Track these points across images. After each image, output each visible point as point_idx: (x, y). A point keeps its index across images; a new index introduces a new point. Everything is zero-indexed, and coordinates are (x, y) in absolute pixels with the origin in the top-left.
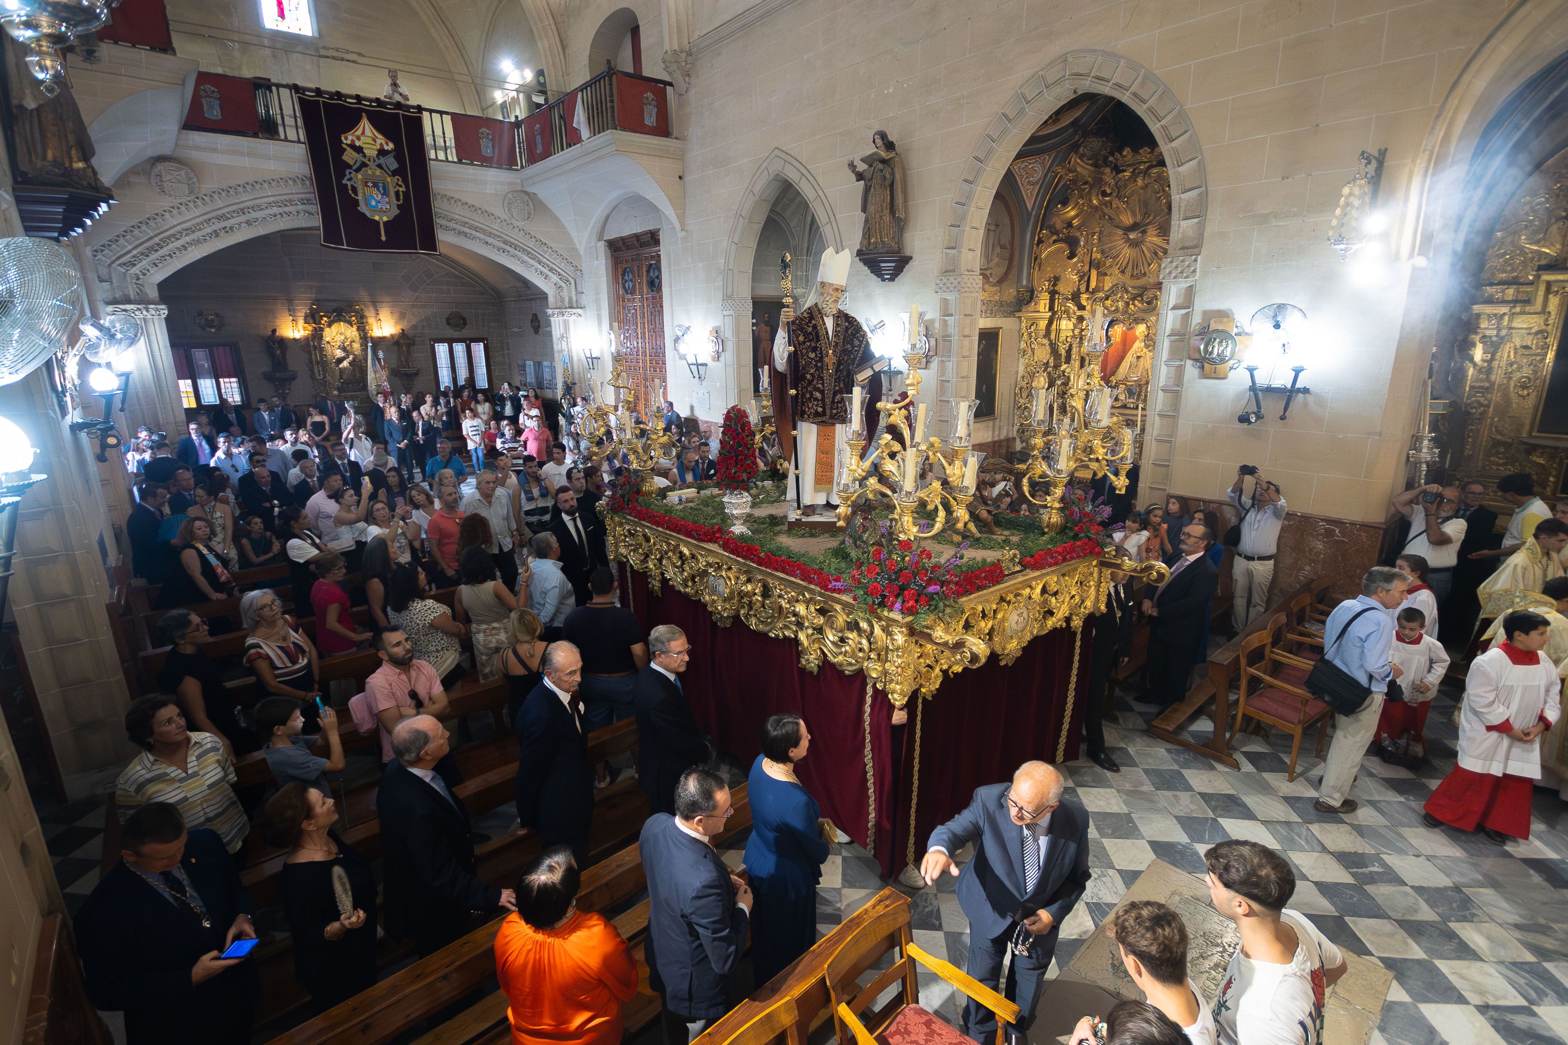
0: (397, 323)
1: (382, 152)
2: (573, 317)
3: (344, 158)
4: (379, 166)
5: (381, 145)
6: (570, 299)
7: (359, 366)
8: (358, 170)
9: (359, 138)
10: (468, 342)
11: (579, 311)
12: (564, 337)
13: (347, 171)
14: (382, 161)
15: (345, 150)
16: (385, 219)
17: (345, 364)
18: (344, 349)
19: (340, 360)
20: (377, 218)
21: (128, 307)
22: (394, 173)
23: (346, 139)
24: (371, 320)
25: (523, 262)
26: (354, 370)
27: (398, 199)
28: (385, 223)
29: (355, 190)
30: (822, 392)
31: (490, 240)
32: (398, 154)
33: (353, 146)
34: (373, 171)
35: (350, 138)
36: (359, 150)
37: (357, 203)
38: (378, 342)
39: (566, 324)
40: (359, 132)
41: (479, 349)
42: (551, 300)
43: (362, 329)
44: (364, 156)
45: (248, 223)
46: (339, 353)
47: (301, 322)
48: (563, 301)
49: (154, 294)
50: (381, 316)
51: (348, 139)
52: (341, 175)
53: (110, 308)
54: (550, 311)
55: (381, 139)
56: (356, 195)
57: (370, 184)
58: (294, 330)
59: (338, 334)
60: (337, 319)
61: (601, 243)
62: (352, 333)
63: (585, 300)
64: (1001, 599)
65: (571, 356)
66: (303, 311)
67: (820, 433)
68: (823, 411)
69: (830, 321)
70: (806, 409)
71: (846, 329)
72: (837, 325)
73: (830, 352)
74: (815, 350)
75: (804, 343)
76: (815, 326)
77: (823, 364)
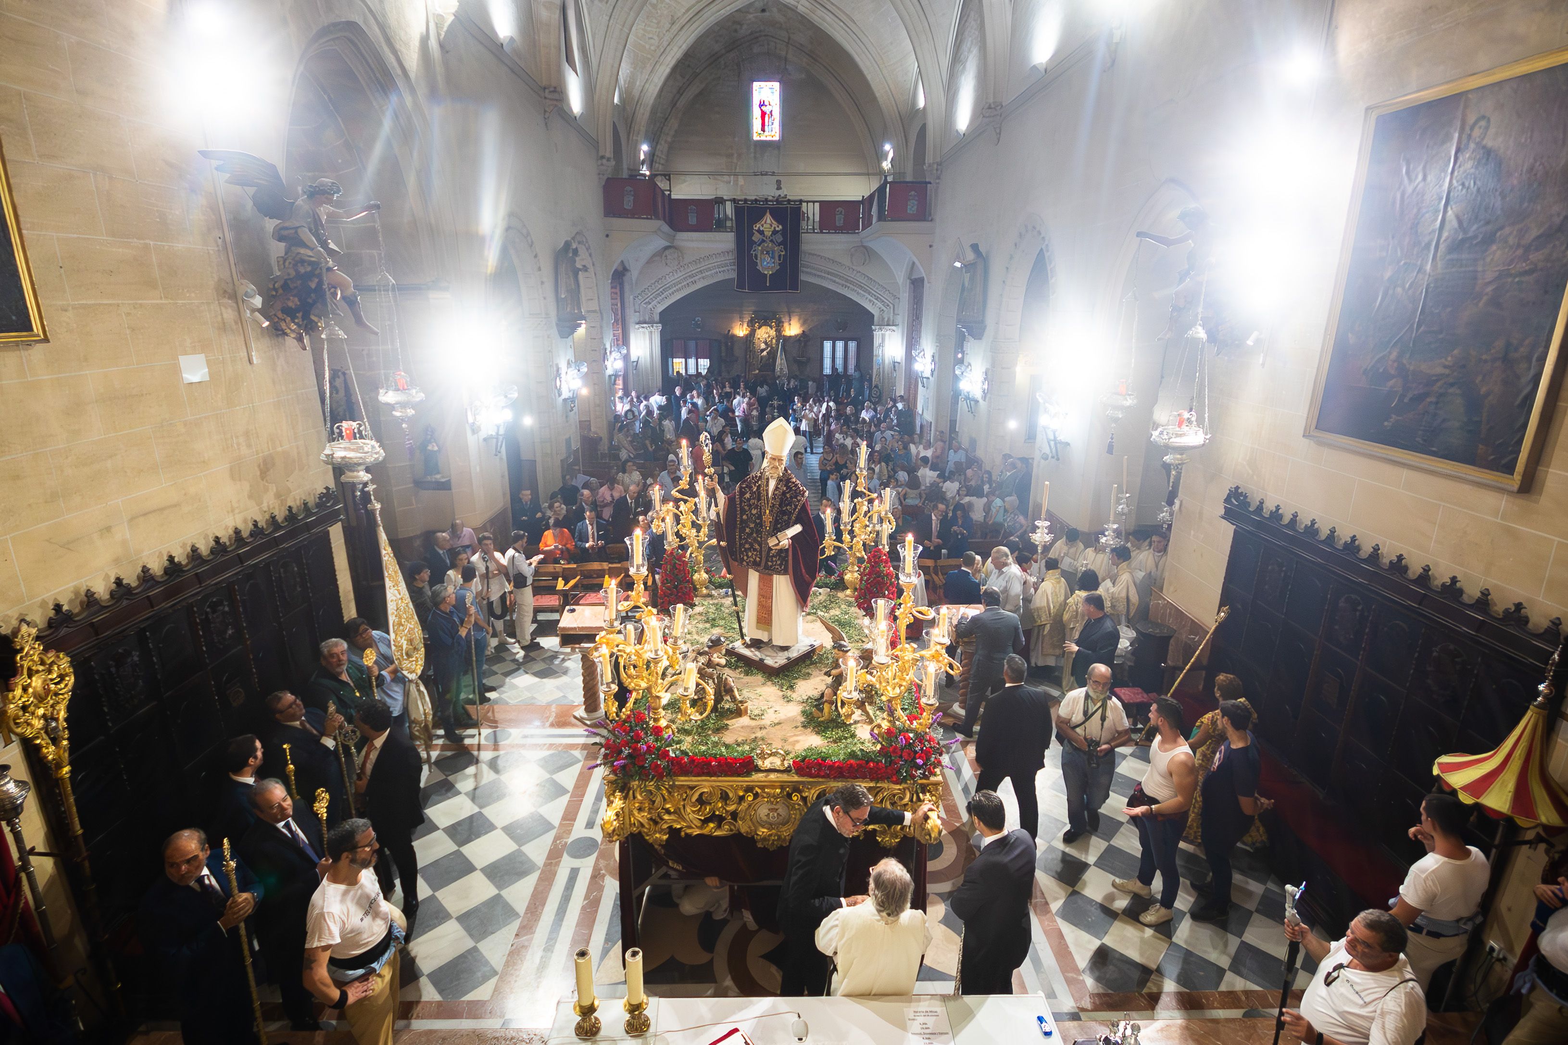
0: (801, 326)
1: (775, 232)
2: (888, 332)
3: (753, 238)
4: (772, 241)
5: (774, 228)
6: (889, 319)
7: (772, 355)
8: (759, 245)
9: (763, 226)
10: (846, 341)
11: (894, 328)
12: (882, 345)
13: (754, 246)
14: (774, 237)
15: (754, 233)
16: (771, 272)
17: (765, 353)
18: (766, 343)
19: (763, 350)
20: (766, 273)
21: (645, 325)
22: (780, 244)
23: (756, 226)
24: (786, 325)
26: (769, 359)
27: (780, 260)
28: (770, 275)
29: (756, 256)
30: (760, 545)
31: (837, 280)
32: (784, 231)
33: (759, 231)
34: (768, 244)
35: (758, 226)
36: (762, 233)
37: (756, 264)
38: (787, 339)
39: (883, 336)
40: (763, 222)
41: (852, 345)
42: (876, 319)
43: (779, 331)
44: (764, 236)
45: (703, 278)
46: (763, 346)
47: (745, 325)
48: (883, 319)
49: (657, 318)
50: (792, 322)
52: (750, 248)
53: (637, 326)
54: (874, 327)
55: (775, 224)
56: (757, 260)
57: (765, 253)
58: (740, 331)
59: (764, 334)
60: (766, 324)
61: (908, 281)
62: (773, 333)
63: (899, 320)
64: (749, 789)
65: (883, 360)
66: (747, 319)
67: (761, 579)
68: (760, 561)
69: (772, 484)
70: (745, 558)
71: (784, 493)
72: (777, 488)
73: (768, 512)
74: (756, 507)
75: (749, 500)
76: (759, 487)
77: (761, 520)
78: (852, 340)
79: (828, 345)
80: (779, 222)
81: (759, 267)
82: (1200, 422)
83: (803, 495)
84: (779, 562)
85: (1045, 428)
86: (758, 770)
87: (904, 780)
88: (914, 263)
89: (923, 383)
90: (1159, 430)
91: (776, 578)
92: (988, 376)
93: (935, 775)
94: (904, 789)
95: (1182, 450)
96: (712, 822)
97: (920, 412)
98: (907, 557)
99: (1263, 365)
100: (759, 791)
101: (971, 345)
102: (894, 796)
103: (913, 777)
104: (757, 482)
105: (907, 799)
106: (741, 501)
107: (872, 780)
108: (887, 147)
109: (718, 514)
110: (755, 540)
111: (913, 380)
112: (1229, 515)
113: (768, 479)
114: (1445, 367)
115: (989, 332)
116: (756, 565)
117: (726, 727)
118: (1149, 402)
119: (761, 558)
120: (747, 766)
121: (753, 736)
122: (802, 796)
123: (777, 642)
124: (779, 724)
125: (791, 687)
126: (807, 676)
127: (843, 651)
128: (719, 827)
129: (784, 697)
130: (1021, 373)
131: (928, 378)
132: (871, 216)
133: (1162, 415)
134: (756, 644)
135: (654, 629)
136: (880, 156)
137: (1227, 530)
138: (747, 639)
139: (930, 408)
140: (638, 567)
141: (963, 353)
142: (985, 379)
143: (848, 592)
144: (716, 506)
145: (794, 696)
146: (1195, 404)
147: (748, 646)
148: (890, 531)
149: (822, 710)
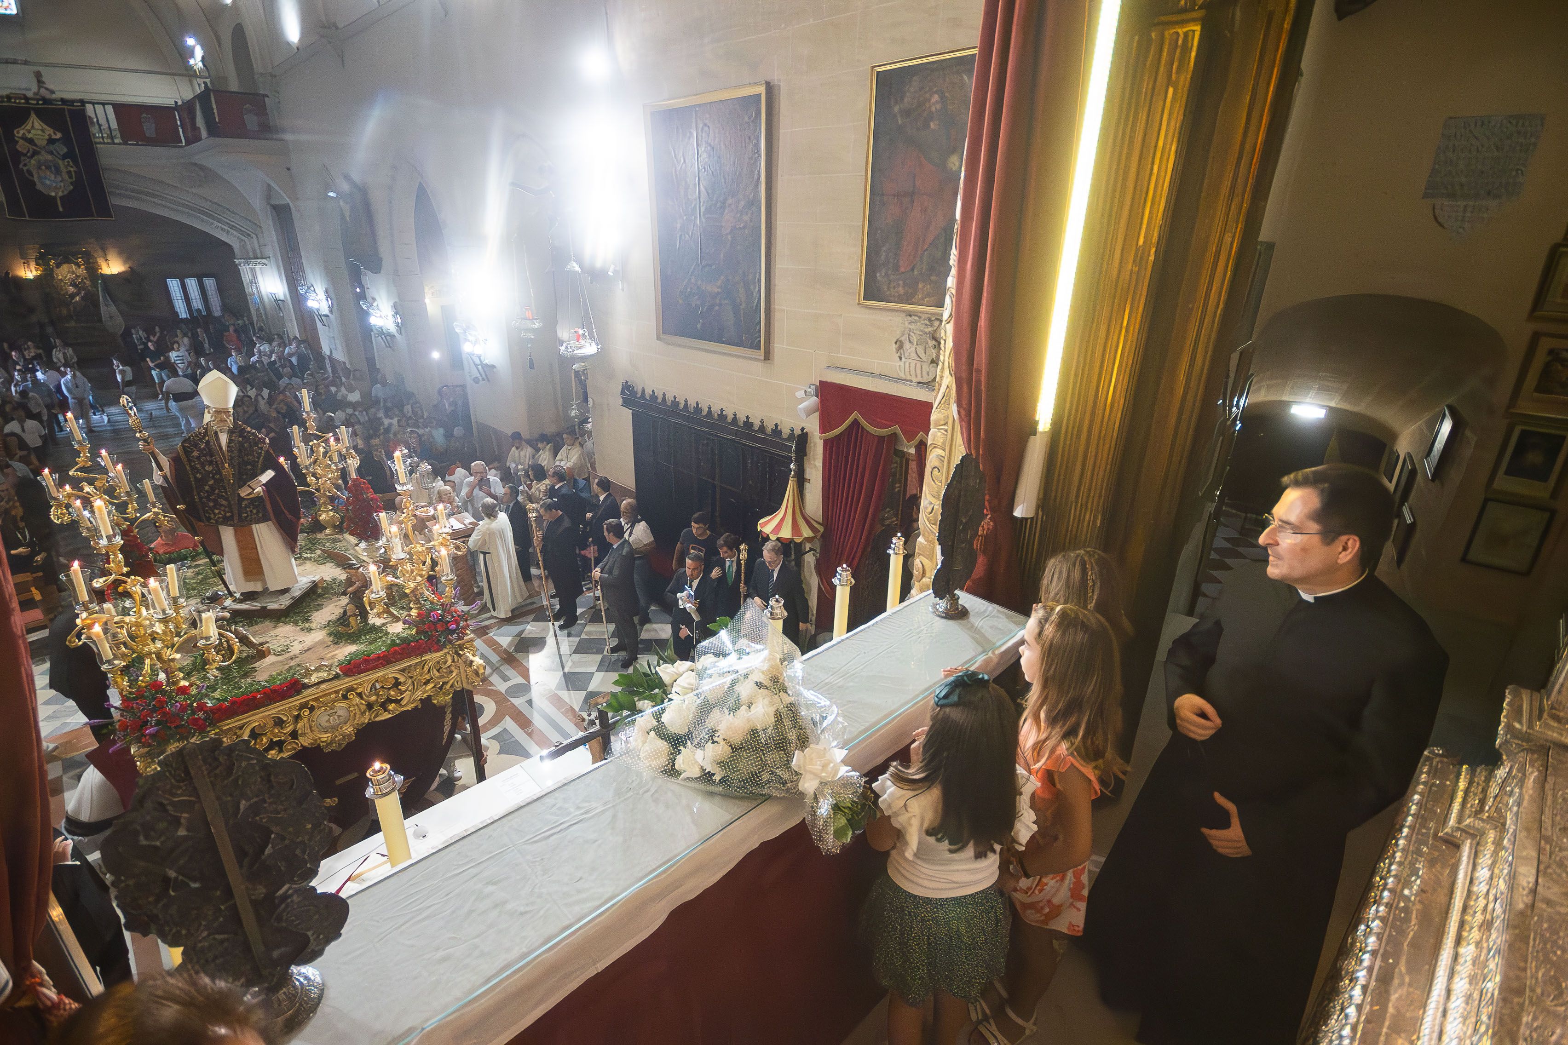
0: (126, 262)
2: (258, 267)
3: (18, 148)
4: (51, 153)
5: (50, 135)
6: (254, 250)
7: (91, 301)
8: (31, 157)
9: (29, 132)
10: (200, 278)
11: (264, 261)
12: (254, 281)
13: (22, 158)
14: (52, 147)
15: (17, 142)
16: (60, 194)
17: (78, 299)
18: (74, 284)
19: (74, 296)
20: (53, 194)
22: (64, 157)
23: (18, 133)
24: (100, 261)
25: (203, 221)
26: (87, 304)
27: (71, 177)
28: (61, 198)
29: (30, 173)
30: (226, 499)
32: (66, 140)
33: (24, 138)
34: (45, 157)
35: (22, 132)
36: (31, 141)
37: (34, 184)
38: (108, 279)
39: (253, 271)
40: (29, 127)
41: (211, 282)
42: (237, 251)
43: (91, 269)
44: (35, 145)
46: (71, 289)
47: (34, 264)
48: (247, 251)
50: (109, 257)
51: (20, 132)
52: (16, 162)
54: (237, 261)
55: (49, 131)
56: (32, 176)
57: (43, 167)
58: (29, 272)
59: (66, 273)
60: (67, 261)
61: (268, 207)
62: (82, 271)
63: (268, 251)
64: (303, 706)
65: (261, 299)
66: (34, 255)
67: (236, 533)
68: (232, 516)
69: (224, 438)
70: (212, 516)
71: (241, 444)
72: (230, 441)
73: (226, 465)
74: (211, 463)
75: (198, 458)
76: (208, 442)
77: (221, 474)
78: (208, 276)
79: (174, 285)
80: (56, 128)
81: (39, 186)
82: (591, 337)
83: (264, 443)
84: (255, 511)
85: (471, 355)
86: (306, 687)
87: (444, 646)
88: (269, 186)
89: (322, 321)
90: (565, 345)
91: (256, 528)
92: (397, 310)
93: (467, 634)
94: (445, 654)
95: (583, 358)
96: (272, 749)
97: (328, 353)
98: (399, 470)
99: (623, 290)
100: (314, 704)
101: (368, 278)
102: (438, 662)
103: (450, 642)
104: (204, 437)
105: (449, 662)
106: (189, 461)
107: (416, 656)
108: (191, 41)
109: (165, 477)
110: (219, 496)
111: (307, 319)
112: (626, 403)
113: (216, 433)
114: (718, 287)
115: (387, 263)
116: (226, 521)
117: (254, 670)
118: (551, 323)
119: (232, 512)
120: (294, 687)
121: (287, 667)
122: (357, 694)
123: (273, 587)
124: (309, 649)
125: (307, 620)
126: (319, 607)
127: (354, 569)
128: (281, 751)
129: (303, 630)
130: (431, 304)
131: (326, 316)
132: (195, 128)
133: (563, 333)
134: (248, 596)
135: (155, 590)
136: (187, 53)
137: (627, 414)
138: (238, 595)
139: (338, 345)
140: (109, 538)
141: (362, 286)
142: (396, 313)
143: (328, 531)
144: (161, 469)
145: (313, 625)
146: (585, 323)
147: (241, 601)
148: (356, 466)
149: (348, 625)
